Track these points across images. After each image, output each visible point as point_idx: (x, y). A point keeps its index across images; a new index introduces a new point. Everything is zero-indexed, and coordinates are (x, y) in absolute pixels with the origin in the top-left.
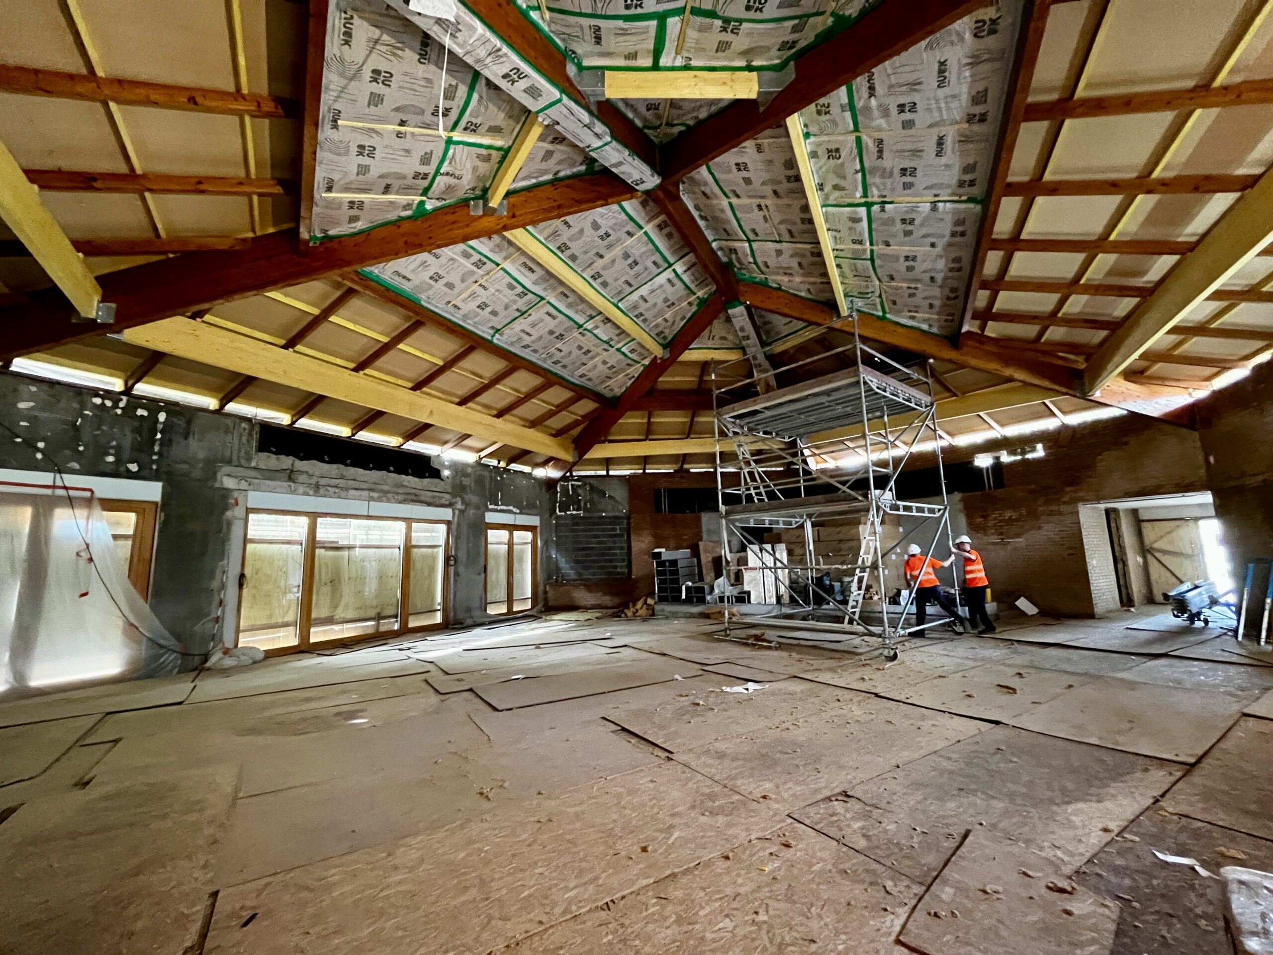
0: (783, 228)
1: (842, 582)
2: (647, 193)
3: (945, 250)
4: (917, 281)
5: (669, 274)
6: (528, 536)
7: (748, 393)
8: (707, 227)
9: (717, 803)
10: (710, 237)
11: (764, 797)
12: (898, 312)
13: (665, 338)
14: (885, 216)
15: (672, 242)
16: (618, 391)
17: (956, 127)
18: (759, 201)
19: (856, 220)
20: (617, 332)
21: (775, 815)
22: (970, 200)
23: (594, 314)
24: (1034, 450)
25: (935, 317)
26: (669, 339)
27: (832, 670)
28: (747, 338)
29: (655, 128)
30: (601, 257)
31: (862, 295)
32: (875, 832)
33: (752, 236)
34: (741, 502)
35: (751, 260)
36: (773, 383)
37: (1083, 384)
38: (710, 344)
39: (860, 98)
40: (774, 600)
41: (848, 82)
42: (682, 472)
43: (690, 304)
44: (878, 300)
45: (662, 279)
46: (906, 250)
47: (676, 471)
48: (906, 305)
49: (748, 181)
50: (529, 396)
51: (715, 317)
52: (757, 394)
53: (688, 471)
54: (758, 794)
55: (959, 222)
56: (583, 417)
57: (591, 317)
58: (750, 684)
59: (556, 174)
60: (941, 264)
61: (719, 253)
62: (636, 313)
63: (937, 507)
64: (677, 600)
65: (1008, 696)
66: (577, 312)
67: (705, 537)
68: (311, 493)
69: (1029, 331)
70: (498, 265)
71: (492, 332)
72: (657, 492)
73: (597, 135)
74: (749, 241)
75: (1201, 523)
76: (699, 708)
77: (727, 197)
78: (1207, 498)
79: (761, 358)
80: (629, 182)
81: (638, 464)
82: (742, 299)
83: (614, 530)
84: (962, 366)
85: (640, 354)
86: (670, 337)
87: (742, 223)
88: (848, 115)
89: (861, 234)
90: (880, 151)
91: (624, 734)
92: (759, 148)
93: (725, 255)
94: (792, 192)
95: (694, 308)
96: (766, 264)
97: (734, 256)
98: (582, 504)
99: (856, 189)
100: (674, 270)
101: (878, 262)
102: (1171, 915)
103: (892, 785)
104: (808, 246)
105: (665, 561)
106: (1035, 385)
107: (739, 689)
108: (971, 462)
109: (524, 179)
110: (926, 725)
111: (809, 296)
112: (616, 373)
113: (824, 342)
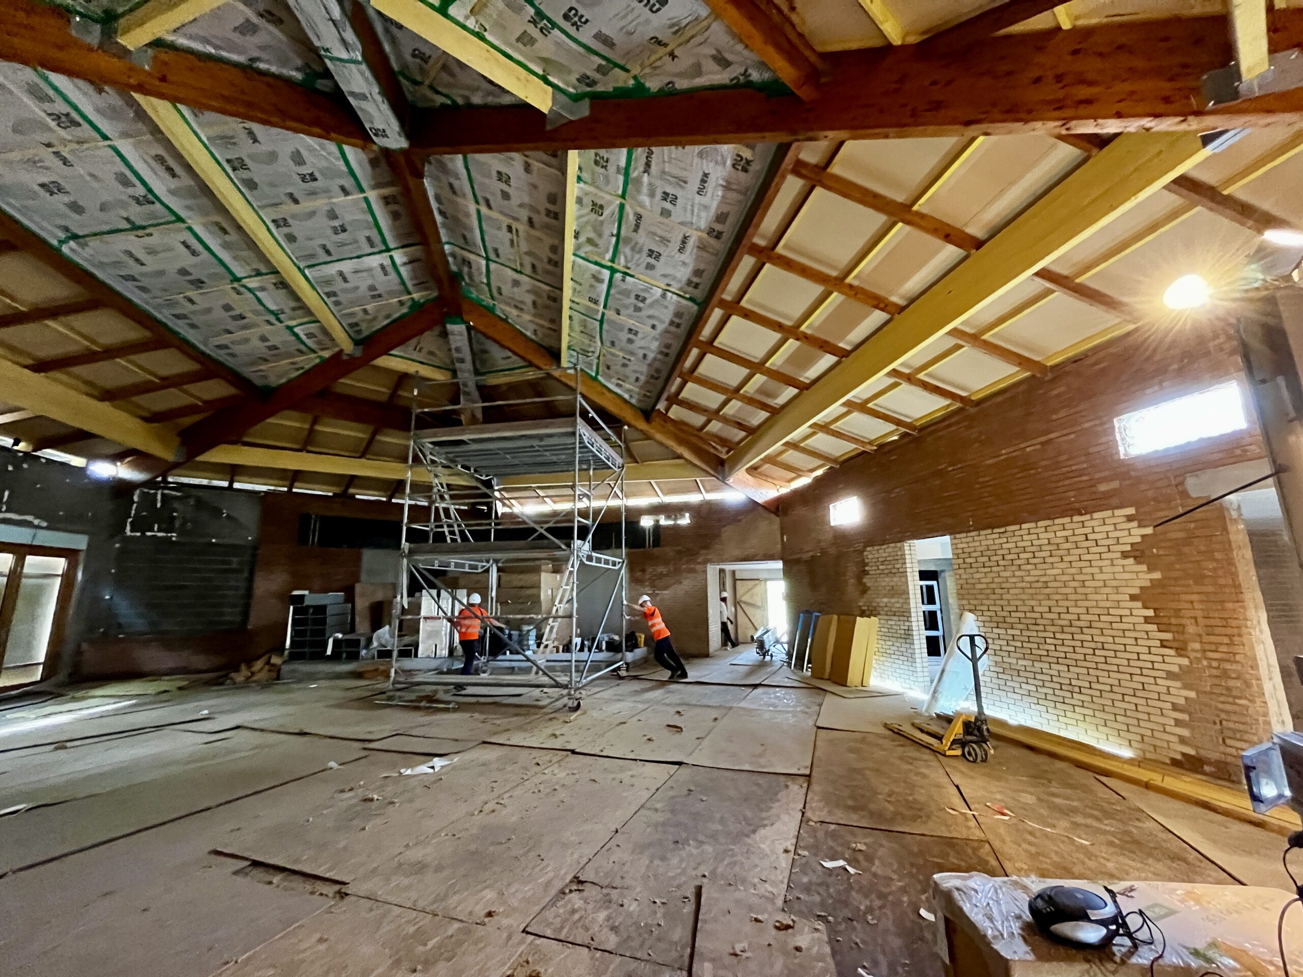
0: (528, 260)
1: (520, 630)
2: (387, 153)
3: (661, 335)
4: (632, 354)
5: (384, 259)
6: (60, 564)
7: (449, 420)
8: (444, 225)
9: (431, 944)
10: (444, 235)
11: (490, 914)
12: (609, 377)
13: (359, 332)
14: (624, 286)
15: (398, 223)
16: (275, 381)
17: (700, 234)
18: (510, 221)
19: (597, 279)
20: (293, 304)
21: (509, 937)
22: (691, 299)
23: (264, 270)
24: (683, 516)
25: (637, 390)
26: (361, 336)
27: (521, 728)
28: (462, 361)
29: (415, 83)
30: (296, 201)
31: (585, 353)
32: (620, 920)
33: (492, 256)
34: (427, 540)
35: (485, 281)
36: (479, 415)
37: (724, 471)
38: (415, 356)
39: (635, 169)
40: (445, 653)
41: (631, 147)
42: (344, 497)
43: (401, 303)
44: (596, 361)
45: (374, 261)
46: (631, 323)
47: (335, 494)
48: (617, 373)
49: (506, 196)
50: (110, 353)
51: (429, 328)
52: (459, 423)
53: (353, 496)
54: (480, 911)
55: (678, 314)
56: (206, 402)
57: (258, 274)
58: (436, 759)
59: (253, 60)
60: (655, 345)
61: (450, 259)
62: (327, 290)
63: (618, 560)
64: (319, 656)
65: (677, 735)
66: (235, 258)
67: (363, 577)
69: (697, 420)
70: (105, 138)
71: (62, 235)
72: (305, 519)
73: (344, 41)
74: (488, 259)
75: (768, 583)
76: (374, 805)
77: (477, 202)
78: (779, 565)
79: (472, 388)
80: (367, 126)
81: (282, 479)
82: (465, 317)
83: (229, 563)
84: (648, 437)
85: (319, 343)
86: (366, 333)
87: (486, 238)
88: (621, 178)
89: (599, 296)
90: (637, 226)
91: (258, 873)
92: (527, 168)
93: (455, 264)
94: (546, 227)
95: (405, 310)
96: (499, 289)
97: (466, 269)
98: (177, 524)
99: (607, 251)
100: (391, 257)
101: (605, 326)
102: (851, 920)
103: (617, 855)
104: (547, 288)
105: (308, 607)
106: (695, 465)
107: (424, 769)
108: (638, 522)
109: (191, 37)
110: (625, 776)
111: (533, 337)
112: (279, 357)
113: (536, 388)
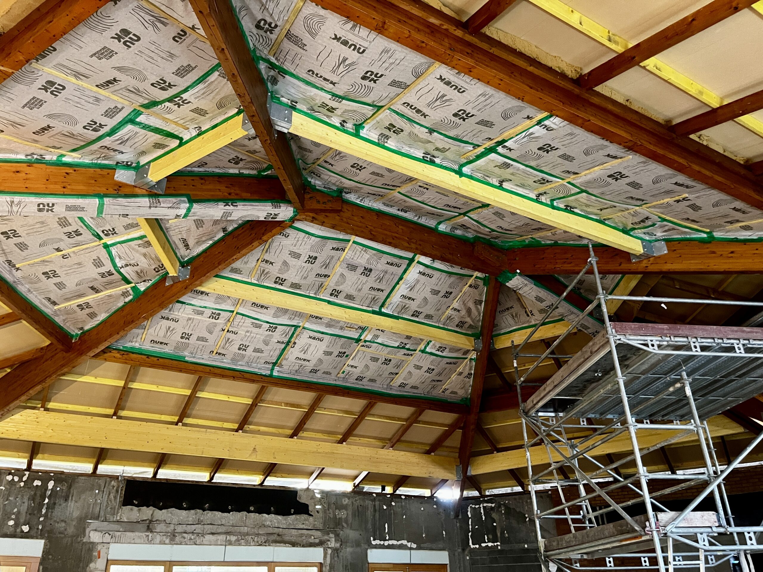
5: (416, 268)
8: (418, 216)
13: (470, 328)
16: (464, 393)
30: (327, 276)
35: (487, 229)
43: (474, 286)
45: (412, 275)
50: (362, 415)
57: (363, 329)
61: (458, 232)
68: (167, 541)
70: (233, 312)
71: (268, 368)
74: (462, 214)
80: (262, 219)
85: (456, 351)
86: (477, 326)
96: (503, 228)
98: (498, 533)
100: (419, 263)
